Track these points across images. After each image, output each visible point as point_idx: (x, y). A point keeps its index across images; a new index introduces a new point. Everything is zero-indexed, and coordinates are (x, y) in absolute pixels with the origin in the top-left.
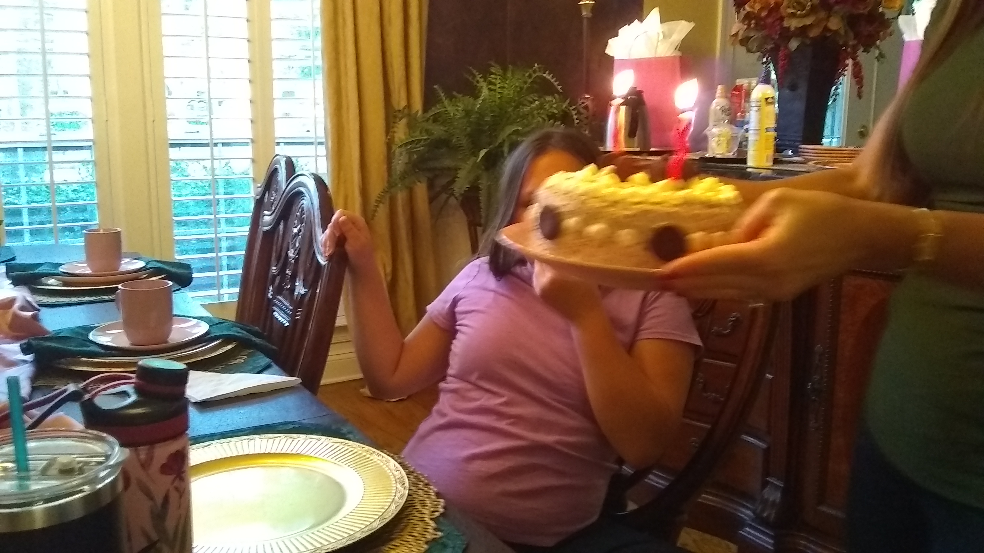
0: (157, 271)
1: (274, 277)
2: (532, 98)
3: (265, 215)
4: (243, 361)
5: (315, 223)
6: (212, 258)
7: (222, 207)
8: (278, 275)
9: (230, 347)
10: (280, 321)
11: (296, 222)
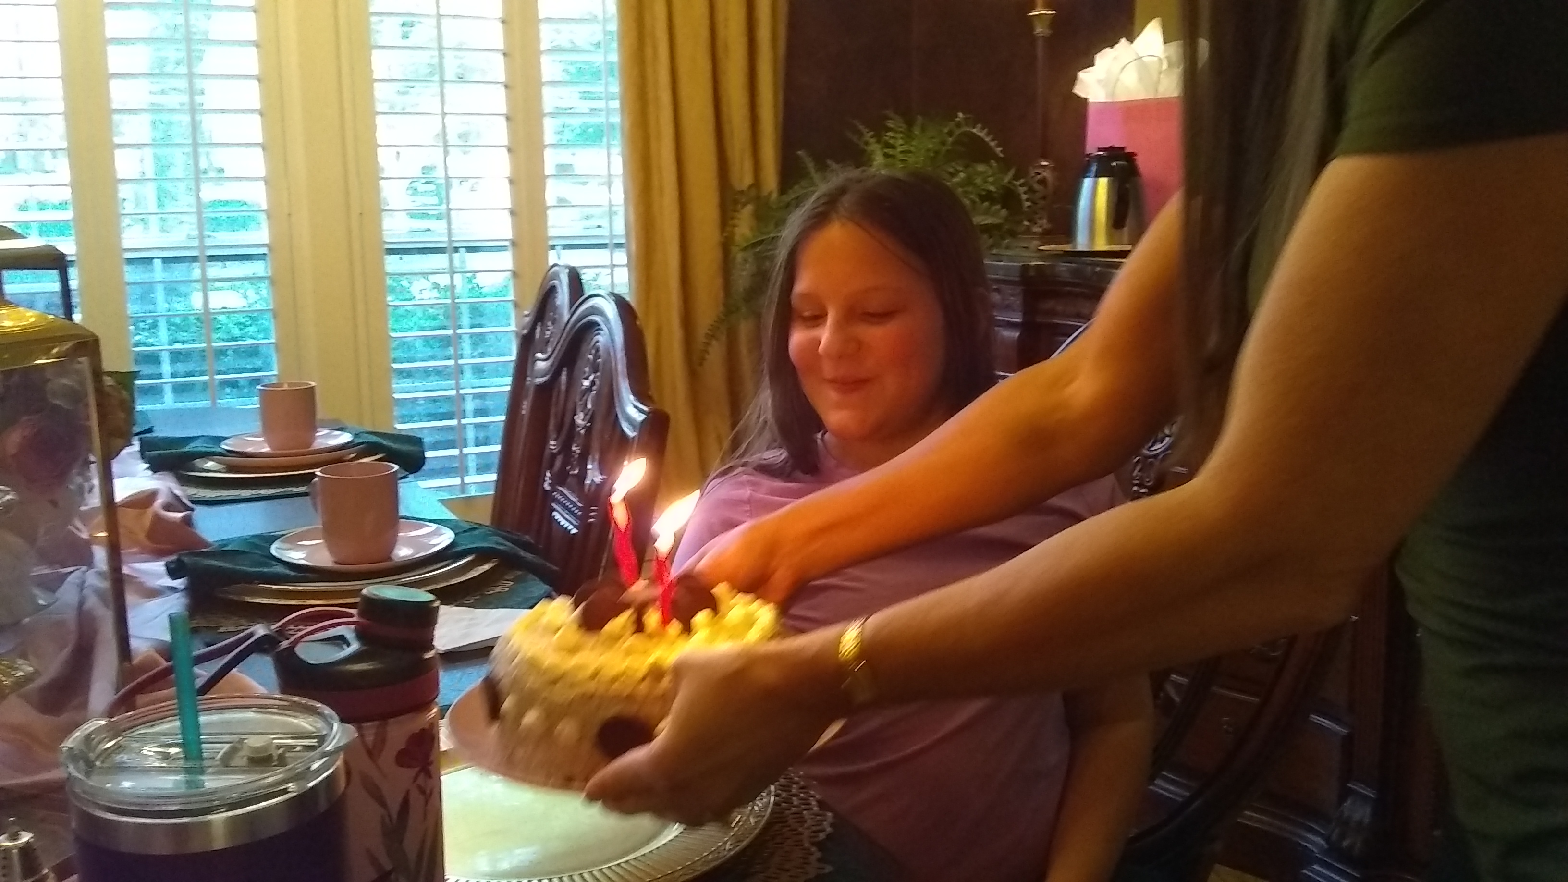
0: (371, 449)
1: (553, 456)
2: (953, 167)
3: (536, 360)
4: (507, 589)
5: (617, 370)
6: (450, 428)
7: (466, 346)
8: (559, 453)
9: (487, 567)
10: (563, 526)
11: (587, 369)
